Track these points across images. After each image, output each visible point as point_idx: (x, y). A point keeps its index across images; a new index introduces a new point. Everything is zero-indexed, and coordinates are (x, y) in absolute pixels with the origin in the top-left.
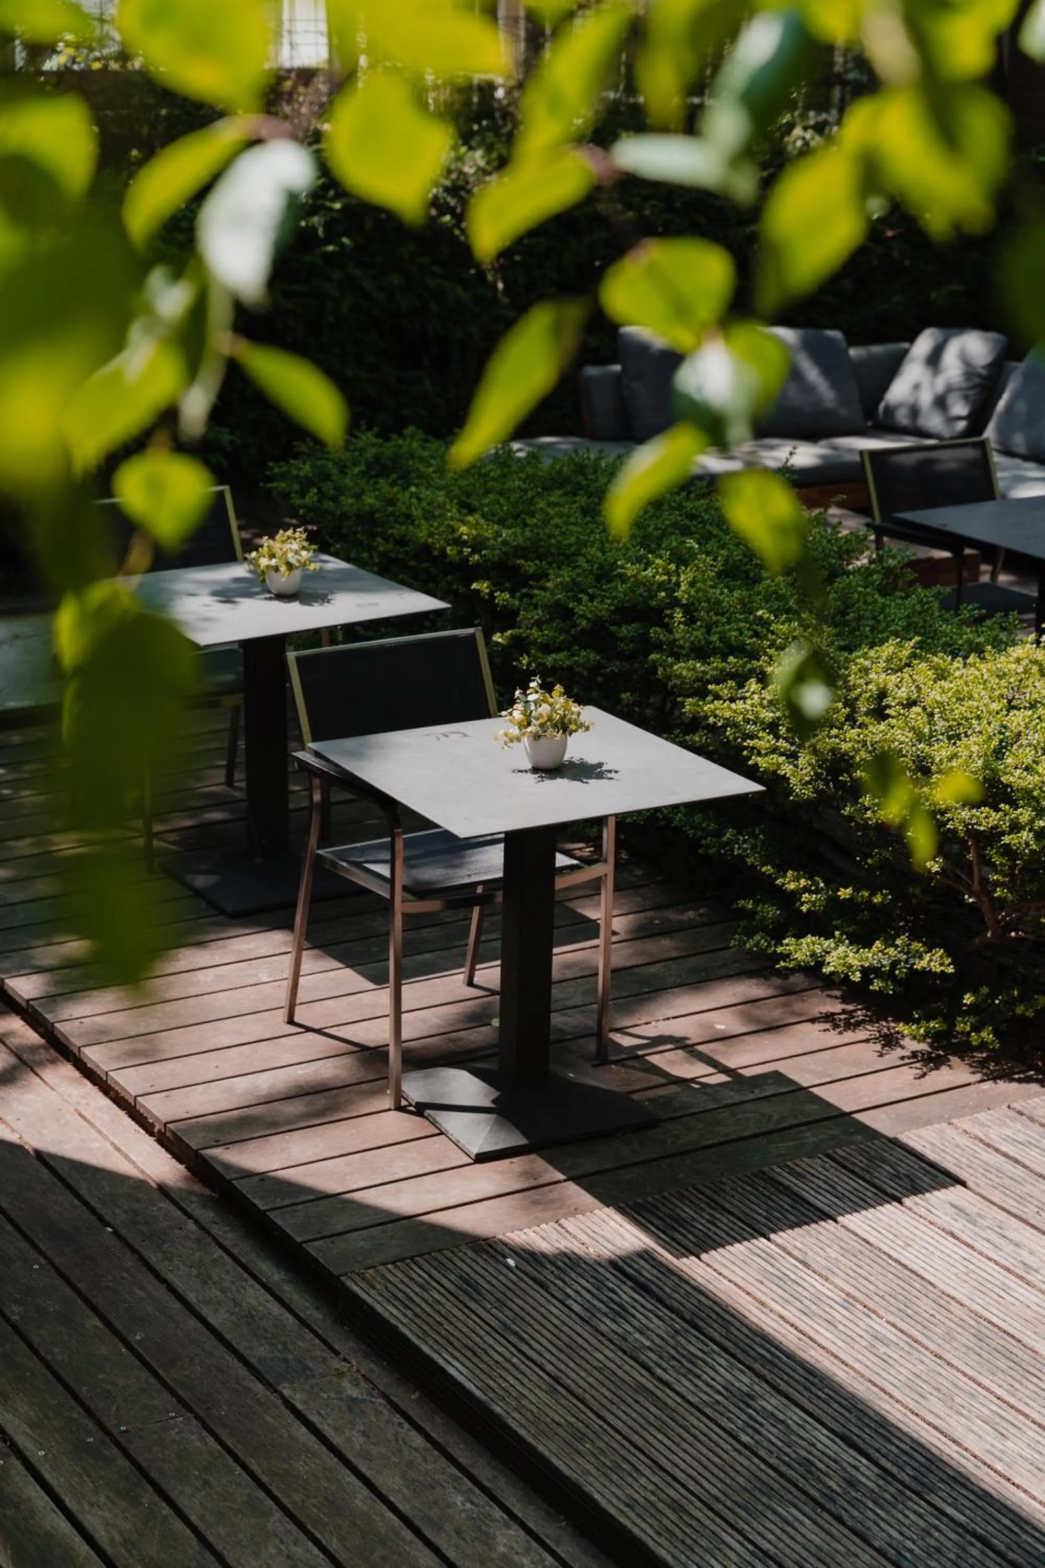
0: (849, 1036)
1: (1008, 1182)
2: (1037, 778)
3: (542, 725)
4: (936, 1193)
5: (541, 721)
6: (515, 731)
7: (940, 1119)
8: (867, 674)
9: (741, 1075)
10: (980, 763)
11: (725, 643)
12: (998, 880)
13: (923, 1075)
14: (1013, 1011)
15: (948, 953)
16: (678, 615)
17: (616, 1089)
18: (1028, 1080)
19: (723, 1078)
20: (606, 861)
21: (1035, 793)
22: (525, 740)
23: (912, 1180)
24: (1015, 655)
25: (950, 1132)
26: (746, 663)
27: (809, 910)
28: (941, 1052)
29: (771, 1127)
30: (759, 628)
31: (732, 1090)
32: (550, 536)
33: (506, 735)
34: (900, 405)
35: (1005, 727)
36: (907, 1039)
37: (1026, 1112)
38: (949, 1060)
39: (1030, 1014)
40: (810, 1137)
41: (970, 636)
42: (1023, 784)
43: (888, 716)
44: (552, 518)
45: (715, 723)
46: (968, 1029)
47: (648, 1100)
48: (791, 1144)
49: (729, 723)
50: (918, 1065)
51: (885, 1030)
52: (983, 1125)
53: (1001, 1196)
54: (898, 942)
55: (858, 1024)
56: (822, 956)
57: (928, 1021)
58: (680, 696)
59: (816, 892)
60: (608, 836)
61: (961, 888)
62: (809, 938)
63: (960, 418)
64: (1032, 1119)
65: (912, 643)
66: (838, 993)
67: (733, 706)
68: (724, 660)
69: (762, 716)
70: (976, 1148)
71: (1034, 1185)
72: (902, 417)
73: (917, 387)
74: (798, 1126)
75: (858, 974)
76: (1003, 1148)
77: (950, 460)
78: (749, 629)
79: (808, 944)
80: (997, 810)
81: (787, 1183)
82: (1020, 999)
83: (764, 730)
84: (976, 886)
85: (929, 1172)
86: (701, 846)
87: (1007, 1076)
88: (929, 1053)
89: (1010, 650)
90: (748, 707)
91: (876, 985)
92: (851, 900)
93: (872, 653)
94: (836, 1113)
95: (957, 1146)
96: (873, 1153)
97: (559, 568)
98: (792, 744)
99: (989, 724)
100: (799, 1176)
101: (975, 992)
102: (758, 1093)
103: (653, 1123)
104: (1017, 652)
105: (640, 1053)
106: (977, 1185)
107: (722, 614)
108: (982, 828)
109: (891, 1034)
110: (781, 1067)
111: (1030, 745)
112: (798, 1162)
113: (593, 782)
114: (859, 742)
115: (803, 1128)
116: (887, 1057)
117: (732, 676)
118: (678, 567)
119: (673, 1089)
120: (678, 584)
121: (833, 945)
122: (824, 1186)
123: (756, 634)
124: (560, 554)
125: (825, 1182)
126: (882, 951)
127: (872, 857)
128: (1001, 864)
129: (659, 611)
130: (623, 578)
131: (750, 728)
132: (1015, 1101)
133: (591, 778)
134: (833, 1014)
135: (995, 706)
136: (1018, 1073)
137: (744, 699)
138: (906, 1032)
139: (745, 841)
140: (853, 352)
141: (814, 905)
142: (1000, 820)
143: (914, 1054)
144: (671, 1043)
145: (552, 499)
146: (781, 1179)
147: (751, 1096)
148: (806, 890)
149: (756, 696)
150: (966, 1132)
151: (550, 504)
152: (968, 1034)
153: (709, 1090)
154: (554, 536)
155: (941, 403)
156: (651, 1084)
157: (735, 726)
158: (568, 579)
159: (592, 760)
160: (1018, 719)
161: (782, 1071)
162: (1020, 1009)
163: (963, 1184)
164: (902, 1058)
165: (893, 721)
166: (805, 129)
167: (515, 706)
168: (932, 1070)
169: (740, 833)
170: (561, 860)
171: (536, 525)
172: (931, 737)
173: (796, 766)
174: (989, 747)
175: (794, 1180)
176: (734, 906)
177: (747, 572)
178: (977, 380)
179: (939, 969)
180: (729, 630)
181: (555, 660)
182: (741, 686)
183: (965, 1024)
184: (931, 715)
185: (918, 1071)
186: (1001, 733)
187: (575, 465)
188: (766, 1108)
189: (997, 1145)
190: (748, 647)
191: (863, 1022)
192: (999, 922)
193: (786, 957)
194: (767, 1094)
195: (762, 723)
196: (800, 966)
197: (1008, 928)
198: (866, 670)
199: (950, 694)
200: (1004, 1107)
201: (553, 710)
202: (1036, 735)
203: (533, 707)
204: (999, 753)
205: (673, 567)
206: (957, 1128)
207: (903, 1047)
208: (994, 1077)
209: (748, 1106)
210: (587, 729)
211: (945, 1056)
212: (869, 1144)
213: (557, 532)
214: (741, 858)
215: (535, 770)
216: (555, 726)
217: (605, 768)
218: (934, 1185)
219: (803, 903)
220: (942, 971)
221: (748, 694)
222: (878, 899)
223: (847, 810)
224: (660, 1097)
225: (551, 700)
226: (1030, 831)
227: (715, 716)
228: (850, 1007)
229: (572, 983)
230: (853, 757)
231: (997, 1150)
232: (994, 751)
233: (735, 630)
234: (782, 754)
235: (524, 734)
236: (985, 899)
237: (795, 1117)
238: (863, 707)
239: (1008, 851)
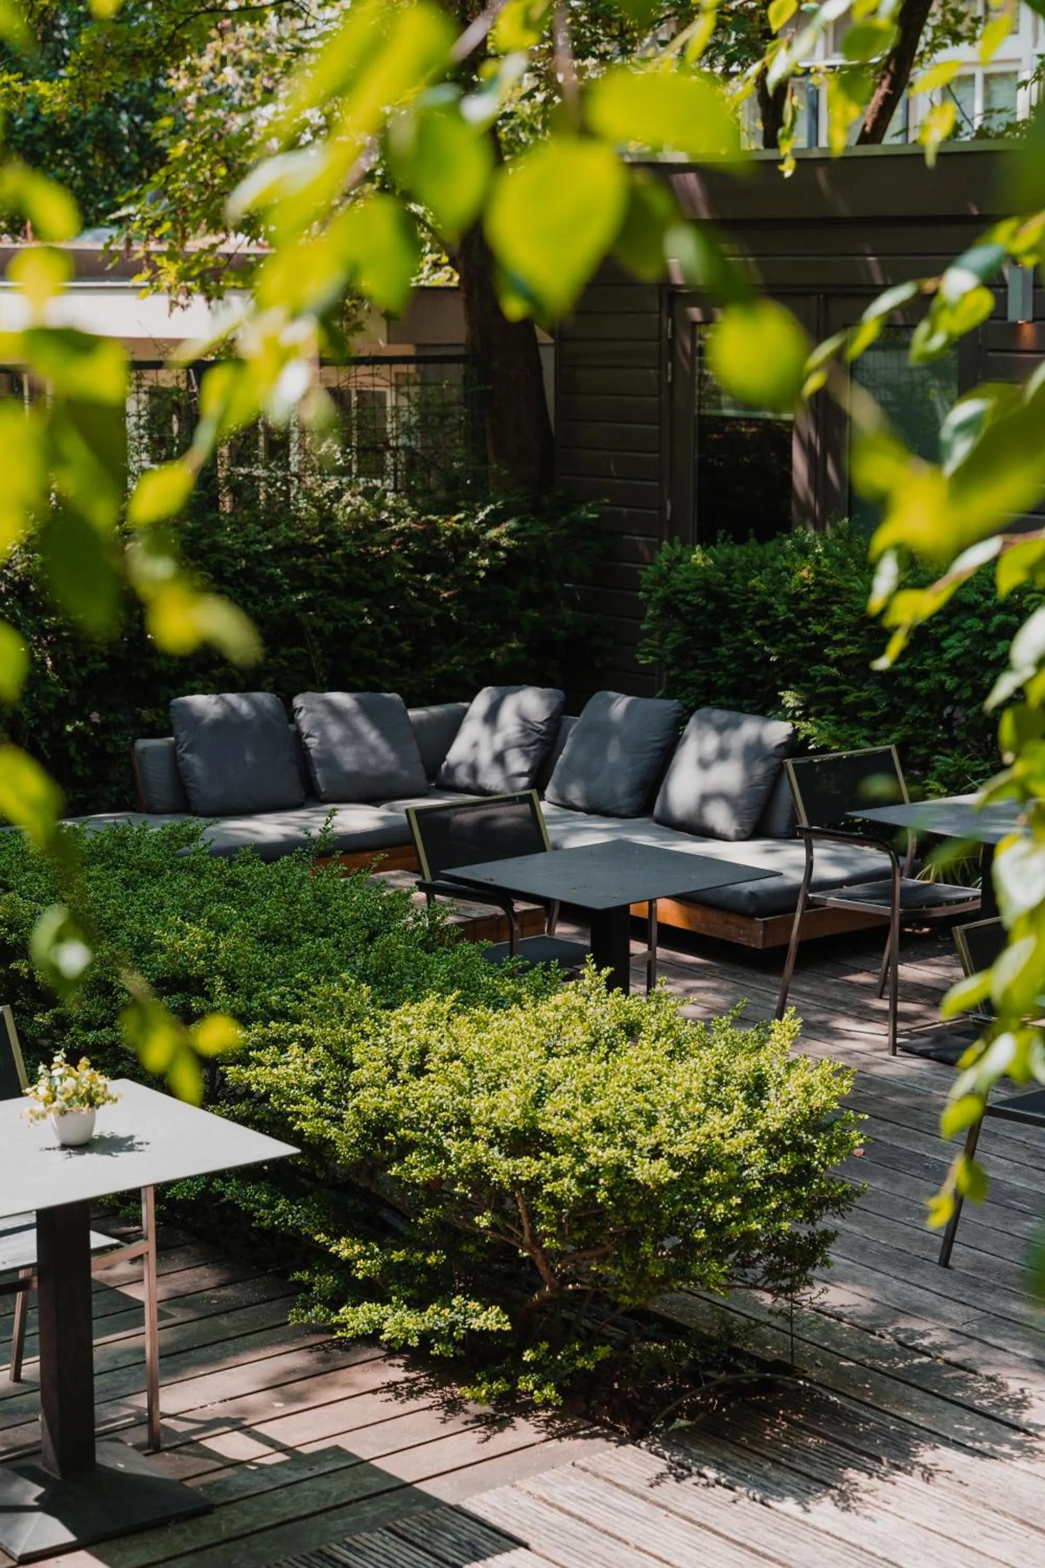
0: (412, 1404)
1: (570, 1540)
2: (575, 1123)
3: (68, 1100)
4: (497, 1557)
5: (66, 1096)
6: (40, 1107)
7: (503, 1482)
8: (408, 1031)
9: (300, 1453)
10: (518, 1112)
11: (266, 1008)
12: (545, 1231)
13: (488, 1438)
14: (574, 1365)
15: (505, 1311)
16: (219, 982)
17: (170, 1477)
18: (593, 1436)
19: (281, 1457)
20: (147, 1238)
21: (574, 1139)
22: (52, 1117)
23: (474, 1546)
24: (553, 1003)
25: (513, 1494)
26: (288, 1027)
27: (365, 1277)
28: (505, 1415)
29: (330, 1503)
30: (300, 992)
31: (290, 1469)
32: (89, 911)
33: (31, 1112)
34: (459, 764)
35: (545, 1075)
36: (471, 1403)
37: (590, 1468)
38: (513, 1421)
39: (591, 1366)
40: (369, 1511)
41: (512, 987)
42: (562, 1130)
43: (428, 1071)
44: (89, 893)
45: (258, 1090)
46: (531, 1387)
47: (203, 1486)
48: (350, 1519)
49: (273, 1089)
50: (482, 1429)
51: (449, 1395)
52: (547, 1484)
53: (565, 1555)
54: (455, 1302)
55: (421, 1391)
56: (379, 1323)
57: (490, 1383)
58: (222, 1065)
59: (372, 1257)
60: (148, 1211)
61: (514, 1243)
62: (366, 1306)
63: (522, 775)
64: (596, 1475)
65: (452, 997)
66: (401, 1362)
67: (275, 1071)
68: (266, 1026)
69: (305, 1080)
70: (539, 1509)
71: (597, 1542)
72: (462, 777)
73: (475, 745)
74: (358, 1500)
75: (416, 1339)
76: (567, 1507)
77: (507, 816)
78: (290, 993)
79: (364, 1312)
80: (538, 1158)
81: (344, 1559)
82: (581, 1353)
83: (308, 1094)
84: (527, 1239)
85: (491, 1537)
86: (254, 1219)
87: (572, 1433)
88: (493, 1416)
89: (552, 998)
90: (290, 1071)
91: (437, 1349)
92: (406, 1262)
93: (413, 1010)
94: (396, 1485)
95: (520, 1508)
96: (434, 1522)
97: (99, 943)
98: (337, 1107)
99: (526, 1072)
100: (357, 1552)
101: (535, 1348)
102: (317, 1470)
103: (208, 1509)
104: (557, 999)
105: (195, 1438)
106: (540, 1546)
107: (263, 980)
108: (524, 1179)
109: (455, 1399)
110: (341, 1442)
111: (569, 1092)
112: (357, 1537)
113: (123, 1156)
114: (399, 1099)
115: (363, 1502)
116: (450, 1423)
117: (275, 1041)
118: (217, 934)
119: (230, 1472)
120: (217, 952)
121: (390, 1311)
122: (384, 1560)
123: (299, 999)
124: (100, 929)
125: (385, 1556)
126: (438, 1313)
127: (423, 1217)
128: (547, 1214)
129: (200, 979)
130: (162, 948)
131: (294, 1092)
132: (580, 1458)
133: (120, 1151)
134: (395, 1383)
135: (533, 1055)
136: (584, 1429)
137: (287, 1063)
138: (468, 1396)
139: (298, 1212)
140: (413, 714)
141: (370, 1272)
142: (542, 1168)
143: (478, 1418)
144: (228, 1425)
145: (91, 874)
146: (338, 1556)
147: (310, 1474)
148: (361, 1256)
149: (298, 1060)
150: (529, 1493)
151: (90, 879)
152: (531, 1393)
153: (266, 1471)
154: (94, 910)
155: (499, 759)
156: (206, 1469)
157: (279, 1092)
158: (107, 953)
159: (122, 1133)
160: (555, 1067)
161: (342, 1445)
162: (580, 1363)
163: (526, 1546)
164: (466, 1423)
165: (432, 1076)
166: (353, 495)
167: (40, 1082)
168: (495, 1432)
169: (293, 1202)
170: (97, 1240)
171: (74, 900)
172: (472, 1089)
173: (341, 1129)
174: (527, 1096)
175: (352, 1556)
176: (291, 1279)
177: (289, 937)
178: (536, 736)
179: (495, 1328)
180: (270, 995)
181: (97, 1037)
182: (283, 1051)
183: (527, 1382)
184: (471, 1067)
185: (483, 1435)
186: (539, 1080)
187: (116, 837)
188: (324, 1484)
189: (560, 1504)
190: (290, 1011)
191: (426, 1388)
192: (556, 1276)
193: (343, 1326)
194: (326, 1470)
195: (306, 1087)
196: (357, 1335)
197: (565, 1279)
198: (406, 1027)
199: (489, 1045)
200: (569, 1464)
201: (79, 1084)
202: (574, 1082)
203: (57, 1082)
204: (538, 1101)
205: (212, 934)
206: (520, 1490)
207: (466, 1412)
208: (559, 1435)
209: (306, 1484)
210: (115, 1100)
211: (510, 1417)
212: (430, 1513)
213: (97, 906)
214: (296, 1229)
215: (64, 1147)
216: (82, 1100)
217: (136, 1140)
218: (497, 1550)
219: (358, 1270)
220: (499, 1330)
221: (290, 1059)
222: (431, 1260)
223: (394, 1171)
224: (215, 1482)
225: (76, 1074)
226: (572, 1177)
227: (258, 1084)
228: (413, 1375)
229: (125, 1371)
230: (396, 1115)
231: (561, 1509)
232: (533, 1099)
233: (276, 995)
234: (327, 1118)
235: (49, 1110)
236: (536, 1251)
237: (355, 1492)
238: (405, 1064)
239: (552, 1199)
